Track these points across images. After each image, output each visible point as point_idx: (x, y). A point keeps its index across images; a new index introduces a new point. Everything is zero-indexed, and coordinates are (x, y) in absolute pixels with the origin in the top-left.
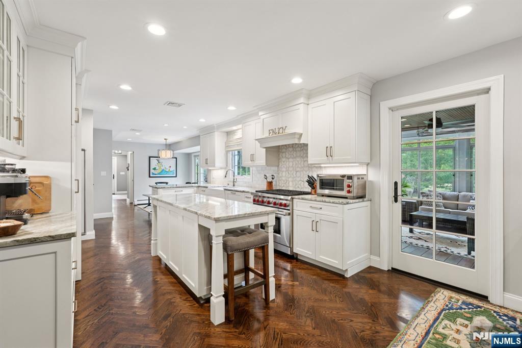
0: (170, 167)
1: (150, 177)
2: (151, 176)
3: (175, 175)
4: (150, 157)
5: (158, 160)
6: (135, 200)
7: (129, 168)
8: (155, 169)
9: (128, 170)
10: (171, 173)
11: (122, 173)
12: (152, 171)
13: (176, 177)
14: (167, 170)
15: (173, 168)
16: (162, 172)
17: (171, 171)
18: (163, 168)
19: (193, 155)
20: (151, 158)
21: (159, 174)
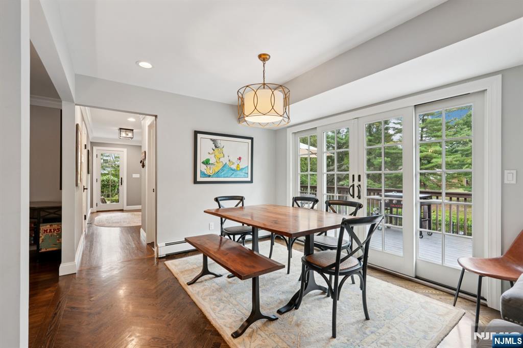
0: (240, 159)
1: (196, 182)
2: (199, 179)
3: (249, 179)
4: (196, 133)
5: (213, 140)
6: (161, 244)
7: (146, 163)
8: (206, 163)
9: (143, 166)
10: (242, 174)
11: (135, 176)
12: (201, 167)
13: (251, 182)
14: (234, 167)
15: (245, 163)
16: (222, 170)
17: (242, 169)
18: (225, 160)
19: (290, 132)
20: (199, 136)
21: (217, 174)
